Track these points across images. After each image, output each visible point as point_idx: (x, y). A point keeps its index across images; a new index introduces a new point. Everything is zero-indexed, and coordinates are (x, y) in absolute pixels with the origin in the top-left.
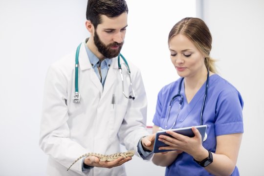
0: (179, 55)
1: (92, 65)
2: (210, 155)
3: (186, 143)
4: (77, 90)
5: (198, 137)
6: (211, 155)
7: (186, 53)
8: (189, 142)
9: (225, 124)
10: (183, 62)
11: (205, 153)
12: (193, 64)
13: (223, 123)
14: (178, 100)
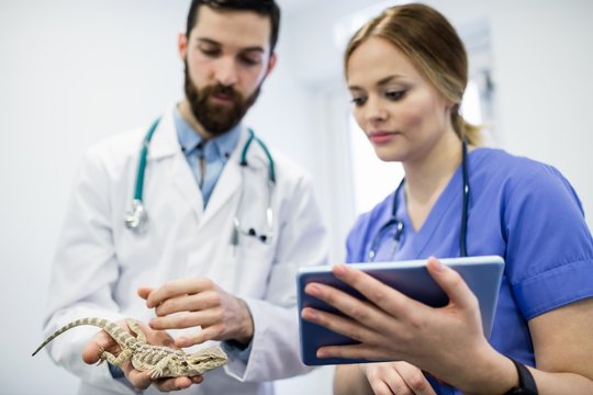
0: (374, 100)
1: (183, 149)
2: (523, 376)
3: (416, 326)
4: (139, 195)
5: (460, 306)
6: (525, 376)
7: (392, 88)
8: (425, 324)
9: (555, 271)
10: (384, 116)
11: (505, 368)
12: (415, 122)
13: (548, 269)
14: (391, 235)
